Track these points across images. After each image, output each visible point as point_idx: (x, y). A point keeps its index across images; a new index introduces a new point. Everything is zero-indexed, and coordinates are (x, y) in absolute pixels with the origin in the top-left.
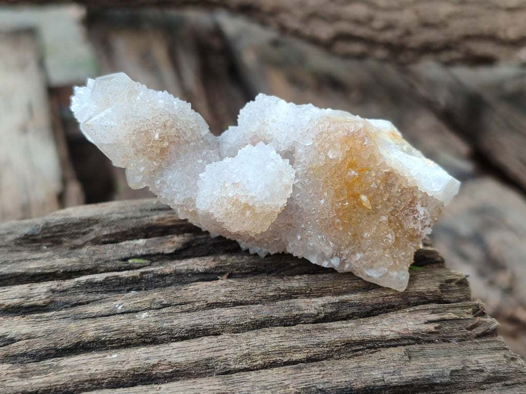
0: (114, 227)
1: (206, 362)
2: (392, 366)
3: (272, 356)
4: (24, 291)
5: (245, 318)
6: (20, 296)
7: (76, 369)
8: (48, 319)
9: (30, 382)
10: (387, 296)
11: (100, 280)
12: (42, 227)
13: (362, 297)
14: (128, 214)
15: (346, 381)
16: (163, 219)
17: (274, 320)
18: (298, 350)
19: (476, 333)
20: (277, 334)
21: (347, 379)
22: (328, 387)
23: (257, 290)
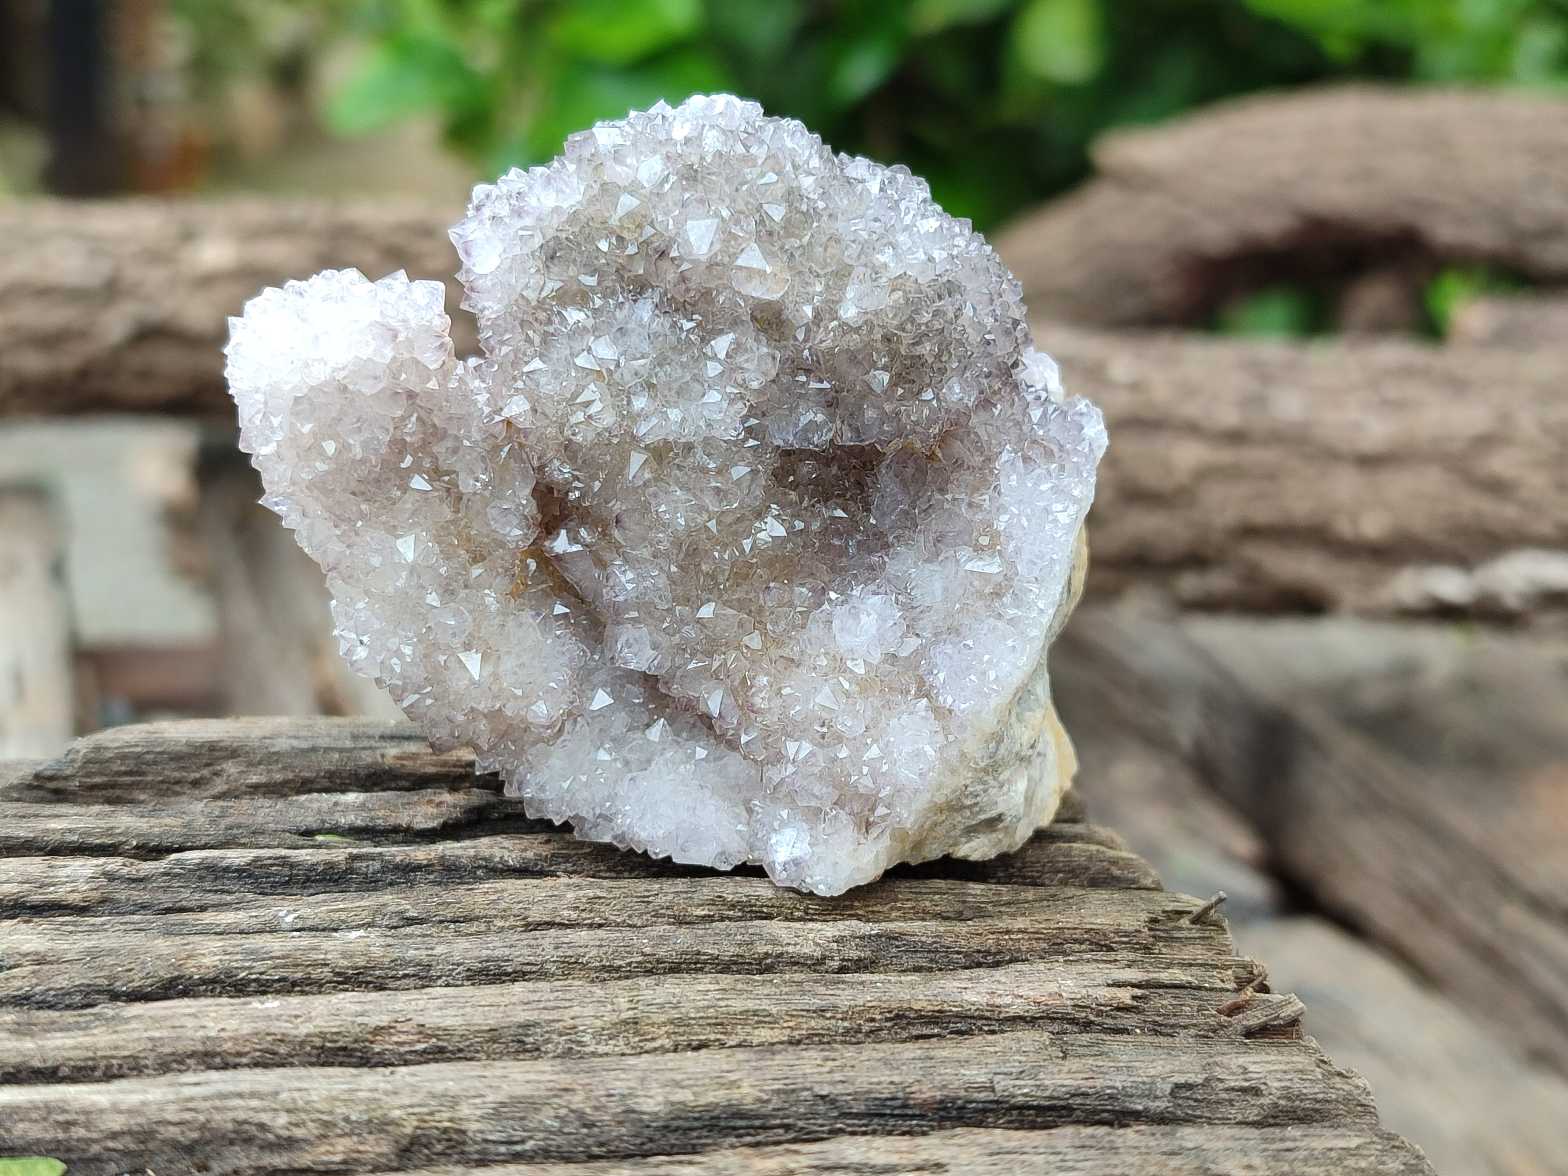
0: (280, 766)
1: (520, 1031)
2: (1015, 1061)
3: (697, 1029)
4: (30, 869)
5: (628, 953)
6: (20, 879)
7: (168, 1023)
8: (94, 930)
9: (41, 1043)
10: (1008, 932)
11: (237, 861)
12: (85, 755)
13: (942, 929)
14: (320, 740)
15: (892, 1083)
16: (414, 757)
17: (705, 963)
18: (767, 1019)
19: (1245, 1023)
20: (711, 983)
21: (897, 1079)
22: (844, 1091)
23: (662, 900)
